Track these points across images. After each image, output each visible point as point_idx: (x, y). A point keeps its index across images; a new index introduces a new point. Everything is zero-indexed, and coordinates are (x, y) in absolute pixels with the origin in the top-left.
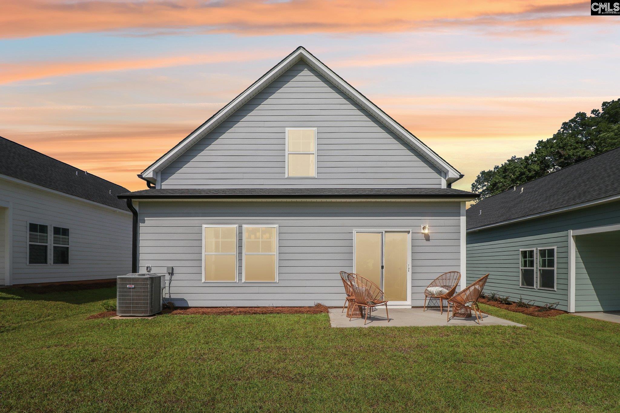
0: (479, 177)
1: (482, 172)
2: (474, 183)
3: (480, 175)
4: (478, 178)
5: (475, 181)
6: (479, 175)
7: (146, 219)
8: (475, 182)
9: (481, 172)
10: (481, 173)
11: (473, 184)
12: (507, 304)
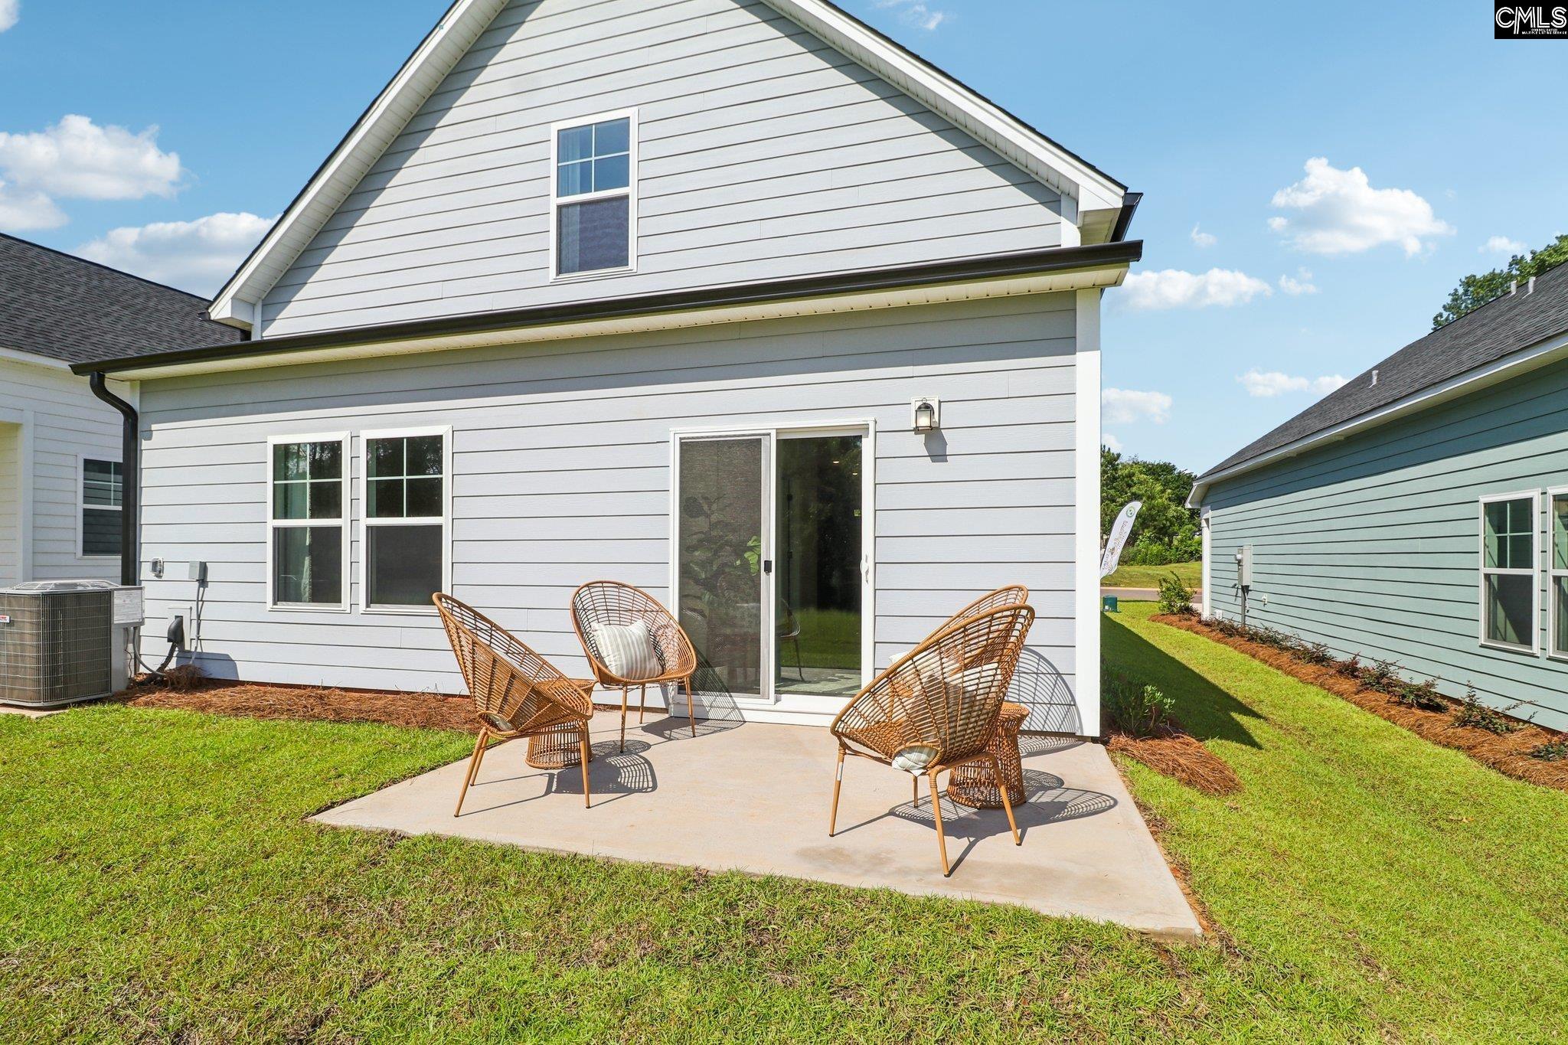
0: (1455, 297)
1: (1466, 278)
2: (1441, 315)
3: (1461, 291)
4: (1453, 300)
5: (1444, 307)
6: (1456, 290)
7: (154, 427)
8: (1442, 311)
9: (1463, 280)
10: (1463, 284)
11: (1436, 317)
12: (1424, 707)
